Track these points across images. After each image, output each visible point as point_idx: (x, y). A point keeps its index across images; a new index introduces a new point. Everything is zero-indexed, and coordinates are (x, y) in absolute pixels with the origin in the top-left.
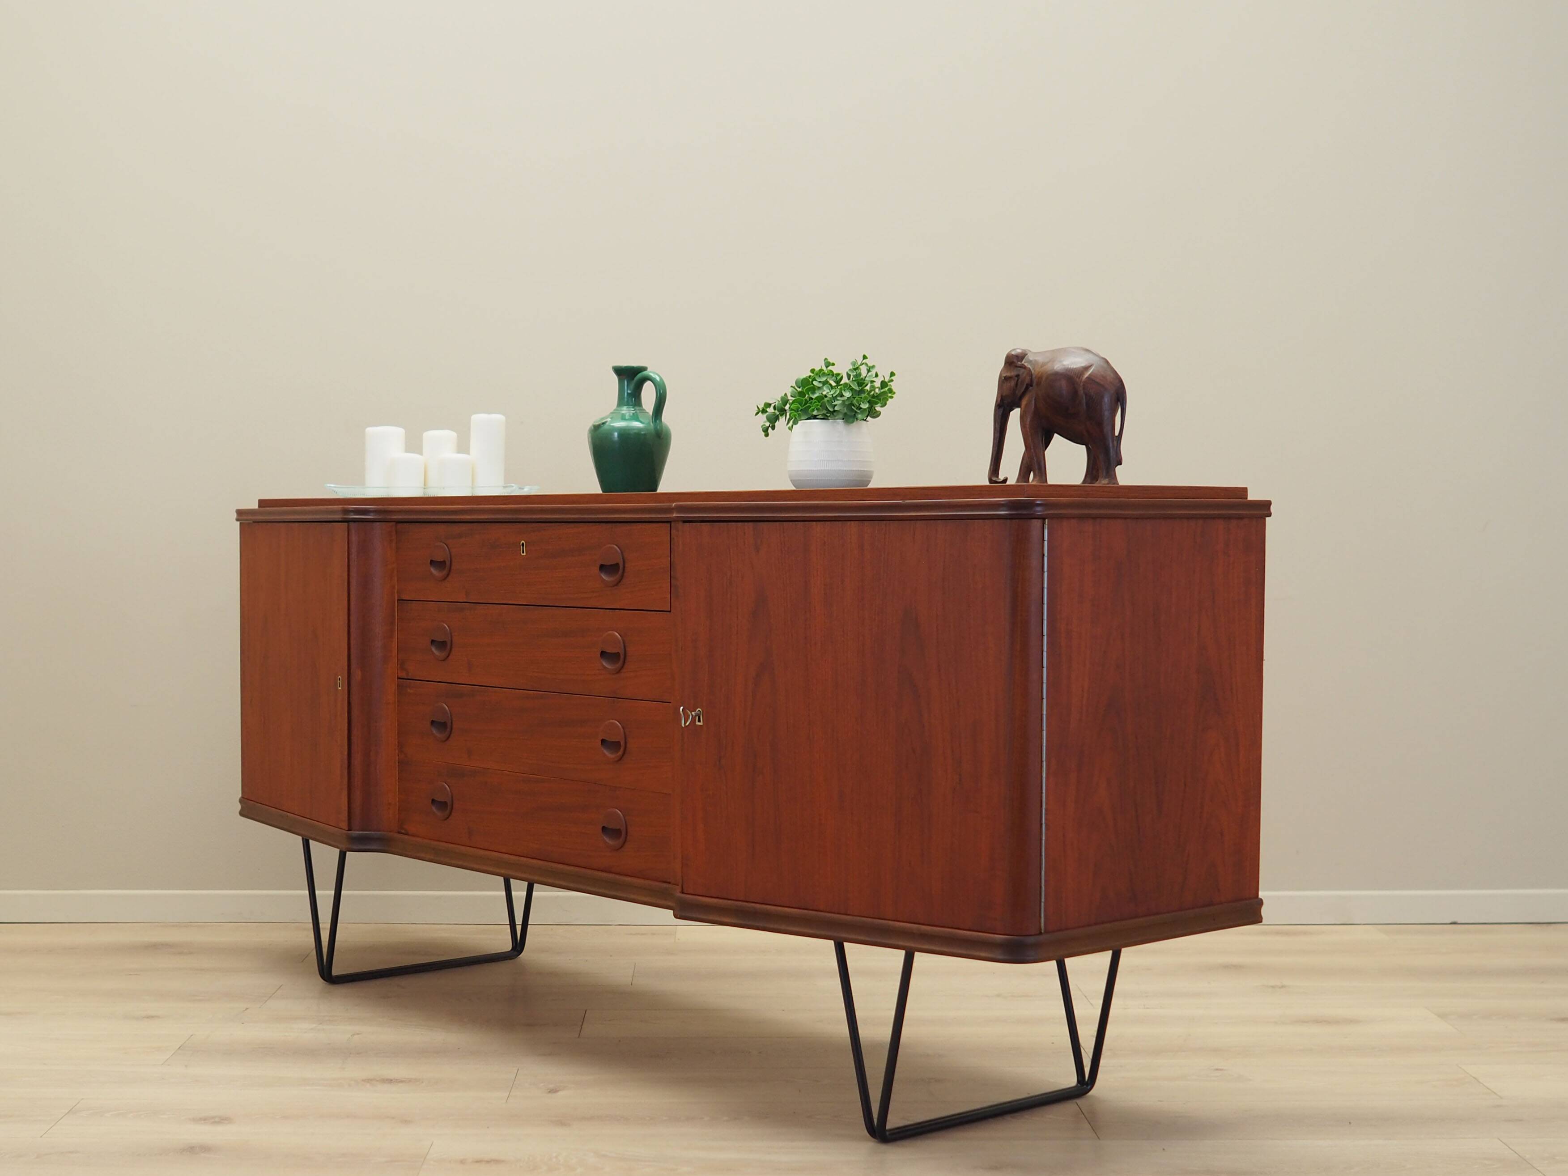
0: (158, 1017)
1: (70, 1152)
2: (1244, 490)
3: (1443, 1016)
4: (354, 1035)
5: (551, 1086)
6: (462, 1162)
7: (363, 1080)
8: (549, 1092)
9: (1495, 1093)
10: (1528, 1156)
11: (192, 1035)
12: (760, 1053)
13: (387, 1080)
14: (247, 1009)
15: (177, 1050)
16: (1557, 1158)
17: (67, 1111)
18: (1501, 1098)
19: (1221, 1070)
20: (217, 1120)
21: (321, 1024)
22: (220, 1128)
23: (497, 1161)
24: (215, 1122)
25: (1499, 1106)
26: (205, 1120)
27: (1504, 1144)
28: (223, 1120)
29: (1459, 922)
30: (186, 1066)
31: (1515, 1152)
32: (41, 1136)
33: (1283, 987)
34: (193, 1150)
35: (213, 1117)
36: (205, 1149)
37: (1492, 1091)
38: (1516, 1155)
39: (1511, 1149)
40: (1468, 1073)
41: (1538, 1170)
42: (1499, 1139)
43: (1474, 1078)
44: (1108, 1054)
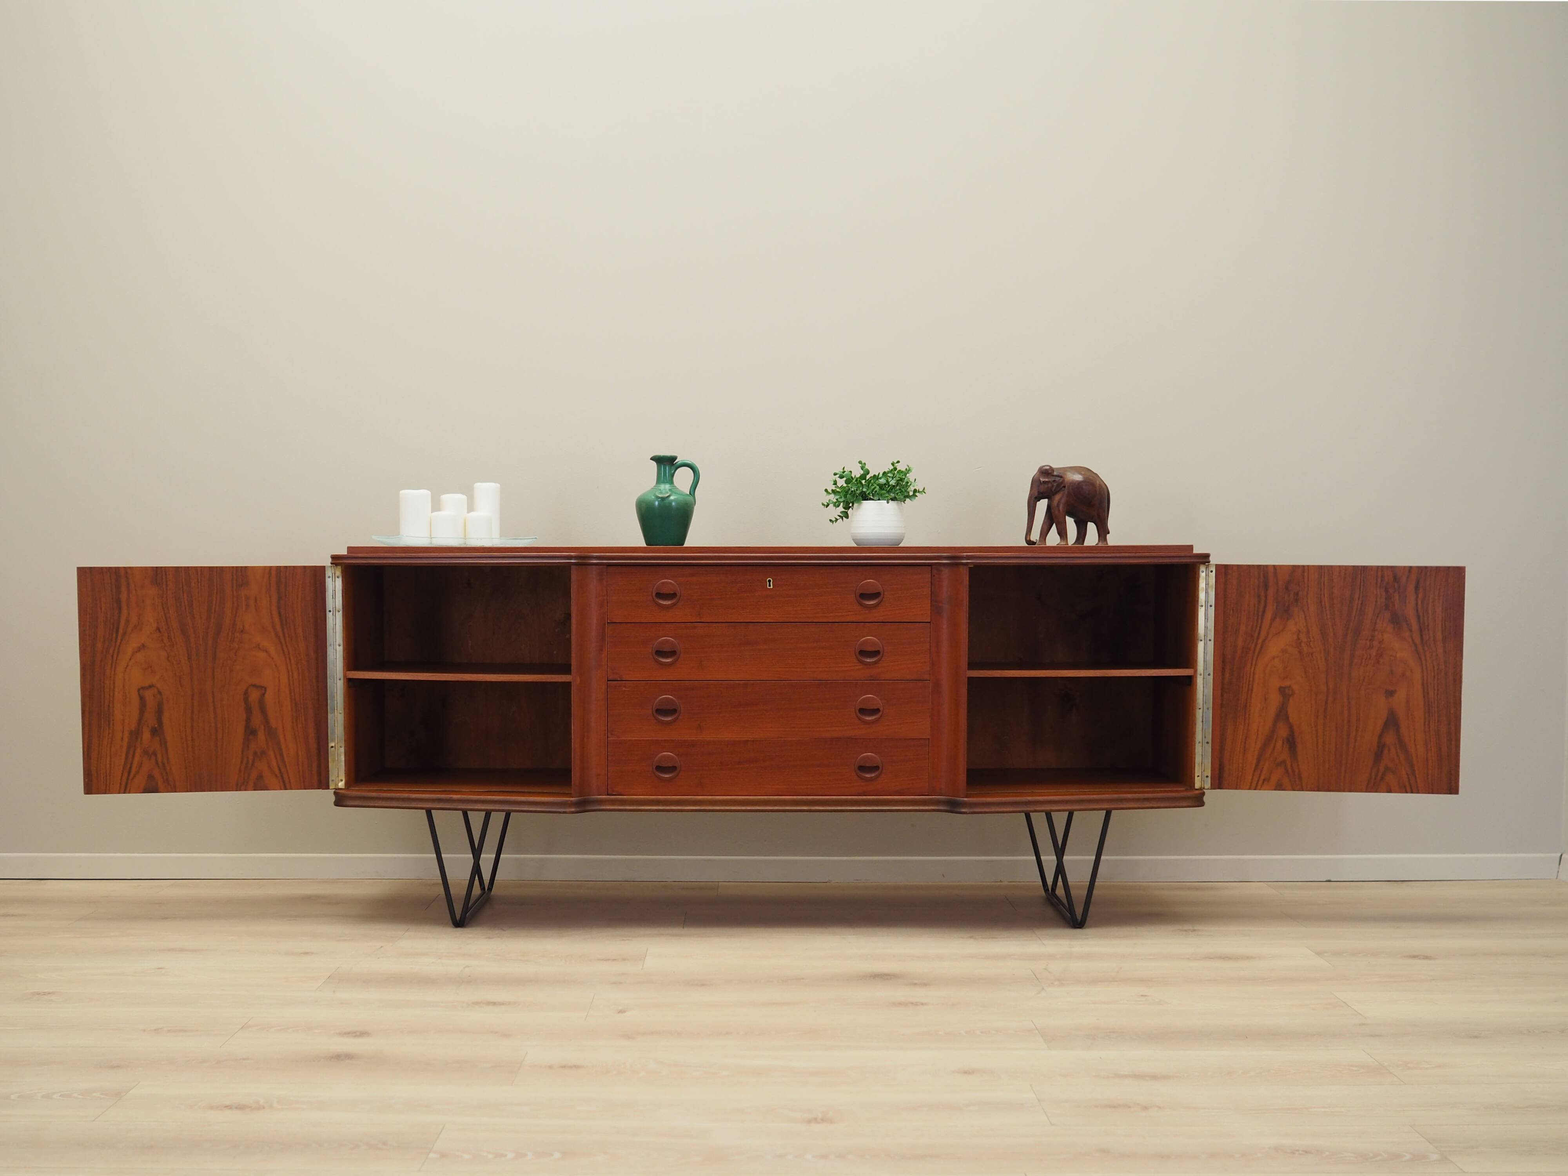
0: (312, 953)
1: (244, 1059)
2: (1191, 547)
3: (1319, 954)
4: (466, 967)
5: (620, 1008)
6: (551, 1067)
7: (472, 1003)
8: (619, 1012)
9: (1361, 1014)
10: (1386, 1064)
11: (339, 968)
13: (492, 1003)
14: (382, 947)
15: (327, 979)
16: (1409, 1065)
17: (241, 1027)
18: (1365, 1018)
19: (1146, 996)
20: (358, 1033)
21: (440, 959)
22: (360, 1041)
23: (576, 1067)
25: (1364, 1024)
26: (348, 1034)
28: (363, 1034)
29: (1332, 880)
30: (334, 992)
31: (1376, 1061)
32: (220, 1047)
34: (339, 1058)
35: (355, 1032)
36: (349, 1057)
37: (1358, 1013)
38: (1377, 1063)
39: (1372, 1058)
40: (1339, 999)
41: (1395, 1075)
42: (1363, 1050)
43: (1345, 1003)
44: (1057, 983)
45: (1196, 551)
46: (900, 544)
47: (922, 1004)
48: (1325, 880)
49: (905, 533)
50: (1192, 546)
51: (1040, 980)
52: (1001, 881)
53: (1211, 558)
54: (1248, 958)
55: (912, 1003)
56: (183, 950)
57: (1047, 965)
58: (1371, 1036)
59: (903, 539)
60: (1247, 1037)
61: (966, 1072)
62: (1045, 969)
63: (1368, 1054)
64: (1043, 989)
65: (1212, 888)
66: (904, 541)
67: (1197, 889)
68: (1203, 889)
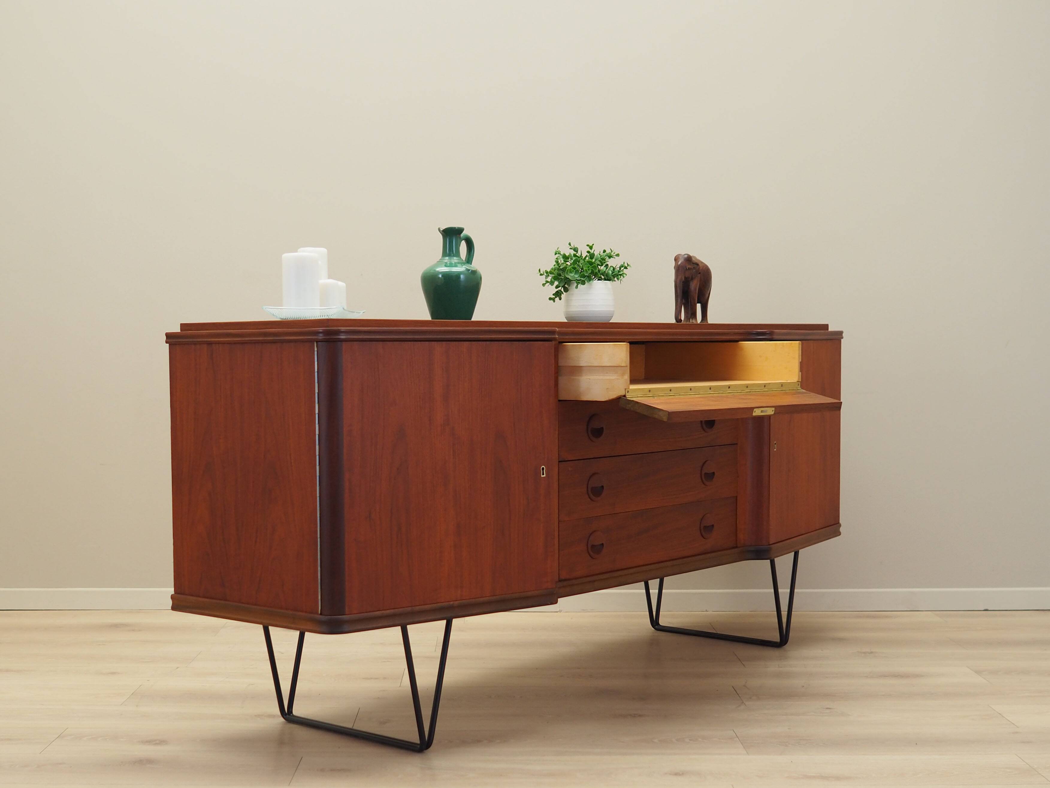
0: (118, 673)
1: (61, 764)
3: (978, 672)
4: (250, 685)
5: (381, 720)
7: (257, 716)
8: (380, 723)
9: (1014, 724)
10: (1035, 766)
11: (141, 685)
12: (521, 697)
14: (177, 668)
15: (131, 696)
17: (57, 736)
18: (1018, 727)
19: (830, 708)
20: (157, 742)
22: (159, 748)
23: (344, 770)
24: (156, 744)
25: (1016, 733)
26: (149, 742)
27: (1020, 758)
28: (162, 742)
29: (989, 609)
30: (137, 706)
31: (1027, 764)
32: (40, 753)
33: (872, 653)
34: (142, 762)
35: (155, 740)
36: (150, 761)
37: (1012, 723)
38: (1028, 766)
39: (1024, 762)
40: (995, 711)
41: (1042, 776)
42: (1016, 755)
43: (1000, 714)
44: (754, 698)
45: (830, 329)
46: (609, 321)
48: (983, 609)
50: (827, 325)
51: (740, 695)
52: (706, 611)
53: (843, 335)
55: (631, 715)
56: (7, 671)
57: (746, 682)
58: (1023, 742)
59: (612, 317)
60: (916, 744)
61: (676, 774)
62: (745, 686)
64: (743, 702)
67: (874, 617)
68: (879, 617)
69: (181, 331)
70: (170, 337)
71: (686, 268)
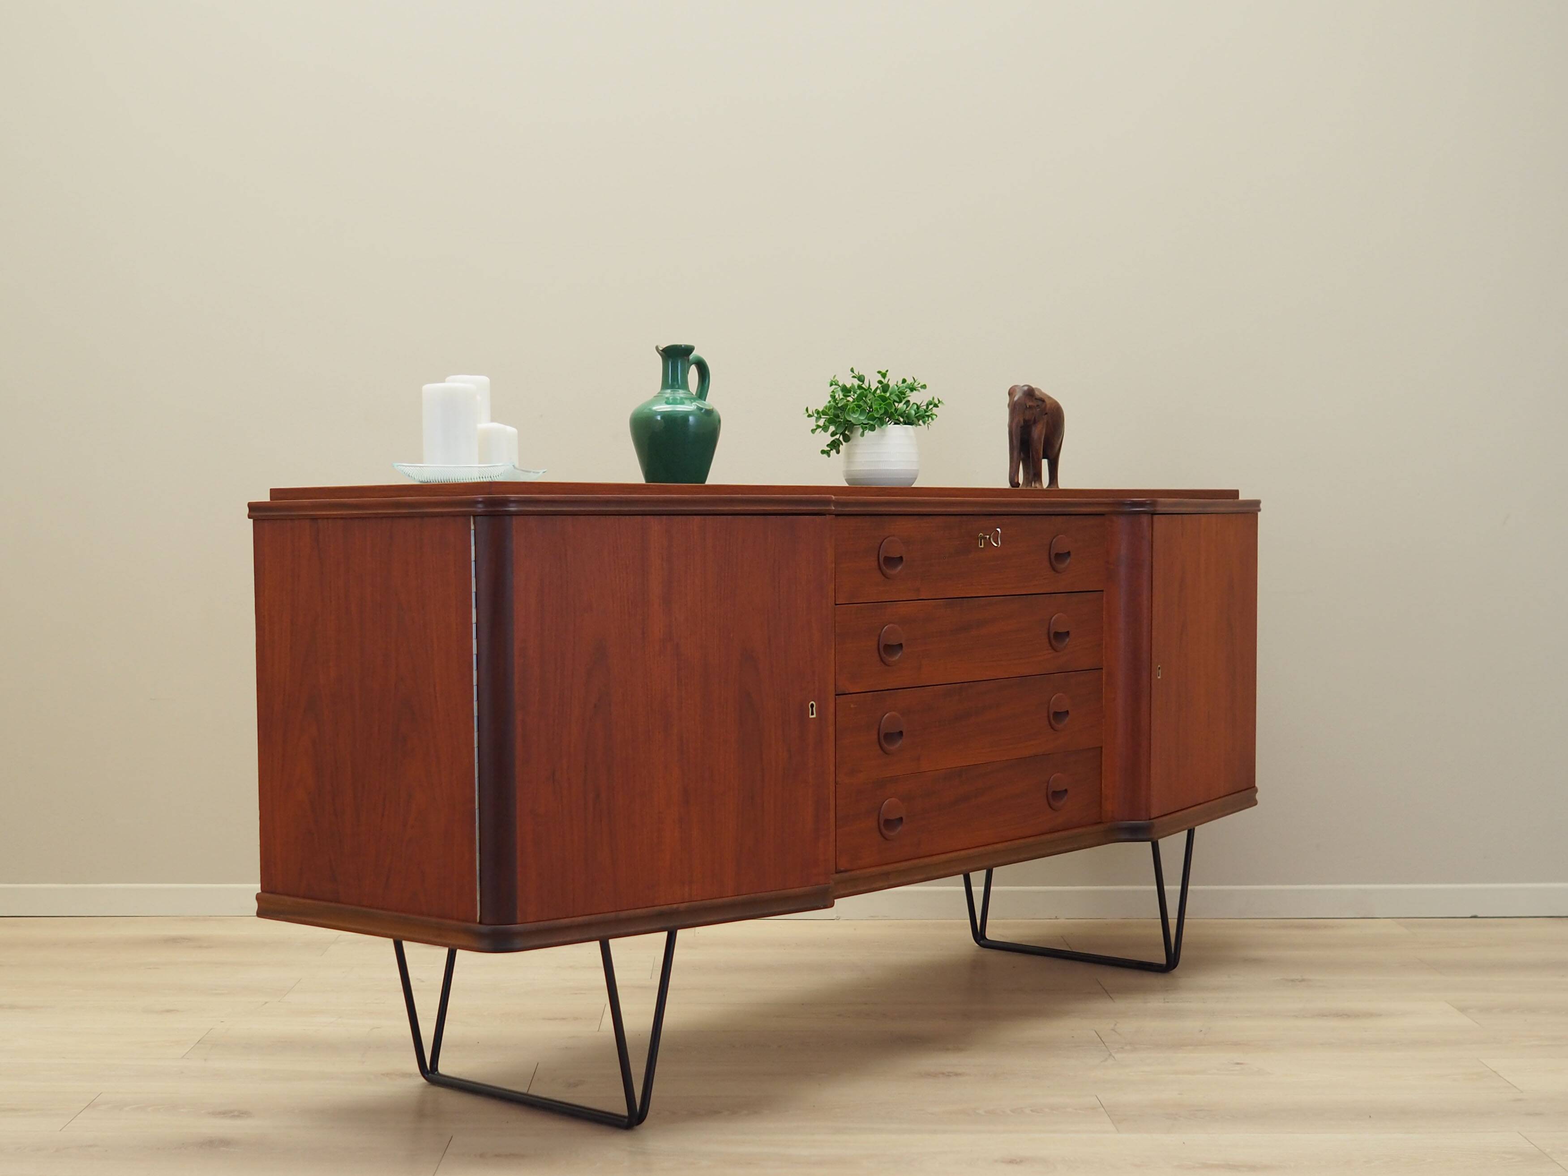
1: (90, 1146)
3: (1463, 1010)
4: (374, 1028)
7: (383, 1074)
9: (1515, 1087)
10: (1548, 1150)
11: (211, 1029)
12: (779, 1046)
14: (266, 1003)
15: (196, 1045)
17: (86, 1105)
18: (1522, 1092)
20: (236, 1113)
21: (340, 1017)
22: (239, 1122)
24: (234, 1116)
25: (1520, 1100)
26: (223, 1113)
28: (241, 1114)
29: (1479, 916)
30: (205, 1060)
31: (1536, 1146)
32: (60, 1130)
33: (1303, 980)
34: (212, 1144)
35: (231, 1112)
36: (224, 1143)
37: (1513, 1085)
38: (1537, 1149)
39: (1532, 1143)
40: (1488, 1067)
41: (1558, 1164)
42: (1519, 1133)
43: (1495, 1072)
44: (1128, 1047)
45: (1242, 497)
46: (911, 485)
47: (956, 1075)
48: (1470, 916)
49: (918, 470)
50: (1237, 492)
51: (1106, 1044)
52: (1056, 918)
53: (1261, 505)
54: (1370, 1015)
55: (943, 1074)
56: (12, 1007)
57: (1116, 1025)
58: (1530, 1114)
59: (916, 479)
60: (1370, 1117)
61: (1012, 1162)
63: (1526, 1138)
64: (1110, 1055)
65: (1326, 927)
66: (917, 480)
67: (1307, 927)
68: (1314, 927)
69: (271, 500)
70: (254, 509)
71: (1027, 407)
